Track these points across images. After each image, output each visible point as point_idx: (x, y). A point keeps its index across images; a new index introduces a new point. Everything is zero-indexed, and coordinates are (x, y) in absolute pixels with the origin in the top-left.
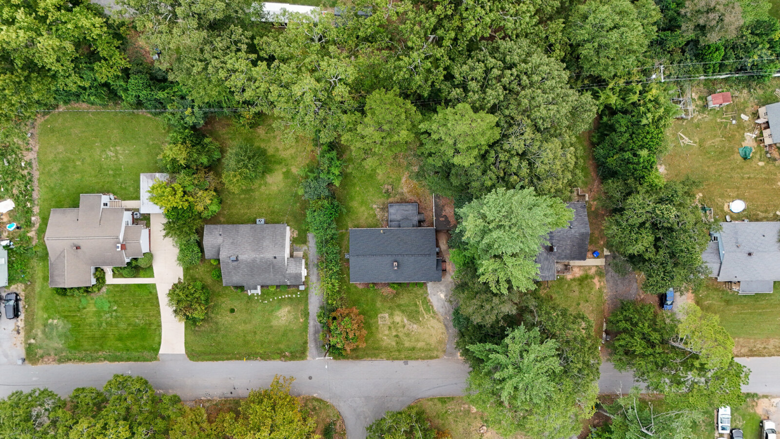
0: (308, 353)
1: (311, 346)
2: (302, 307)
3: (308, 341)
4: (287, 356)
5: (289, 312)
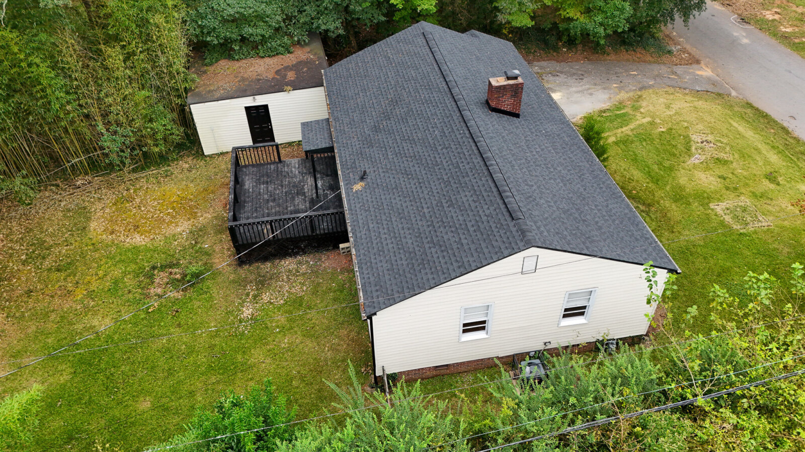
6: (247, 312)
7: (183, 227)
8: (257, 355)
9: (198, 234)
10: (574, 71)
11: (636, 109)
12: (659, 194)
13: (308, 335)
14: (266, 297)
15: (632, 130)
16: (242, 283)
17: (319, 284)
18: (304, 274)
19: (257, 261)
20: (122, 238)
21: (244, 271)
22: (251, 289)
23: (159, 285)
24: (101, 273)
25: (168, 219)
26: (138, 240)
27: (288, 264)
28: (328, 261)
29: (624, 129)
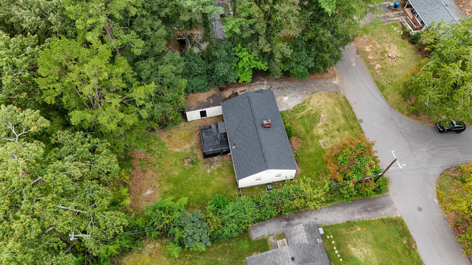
0: (394, 216)
1: (384, 214)
2: (344, 231)
3: (379, 218)
4: (408, 241)
5: (355, 245)
6: (209, 171)
7: (188, 146)
8: (213, 182)
9: (192, 148)
10: (293, 86)
11: (309, 103)
12: (308, 137)
13: (223, 177)
14: (212, 167)
15: (305, 113)
16: (206, 163)
17: (224, 164)
18: (220, 161)
19: (208, 157)
20: (173, 149)
21: (206, 160)
22: (208, 165)
23: (186, 163)
24: (171, 160)
25: (183, 143)
26: (177, 150)
27: (216, 158)
28: (225, 158)
29: (303, 112)
